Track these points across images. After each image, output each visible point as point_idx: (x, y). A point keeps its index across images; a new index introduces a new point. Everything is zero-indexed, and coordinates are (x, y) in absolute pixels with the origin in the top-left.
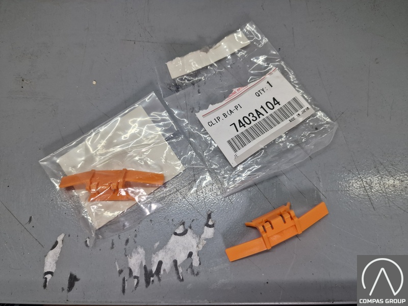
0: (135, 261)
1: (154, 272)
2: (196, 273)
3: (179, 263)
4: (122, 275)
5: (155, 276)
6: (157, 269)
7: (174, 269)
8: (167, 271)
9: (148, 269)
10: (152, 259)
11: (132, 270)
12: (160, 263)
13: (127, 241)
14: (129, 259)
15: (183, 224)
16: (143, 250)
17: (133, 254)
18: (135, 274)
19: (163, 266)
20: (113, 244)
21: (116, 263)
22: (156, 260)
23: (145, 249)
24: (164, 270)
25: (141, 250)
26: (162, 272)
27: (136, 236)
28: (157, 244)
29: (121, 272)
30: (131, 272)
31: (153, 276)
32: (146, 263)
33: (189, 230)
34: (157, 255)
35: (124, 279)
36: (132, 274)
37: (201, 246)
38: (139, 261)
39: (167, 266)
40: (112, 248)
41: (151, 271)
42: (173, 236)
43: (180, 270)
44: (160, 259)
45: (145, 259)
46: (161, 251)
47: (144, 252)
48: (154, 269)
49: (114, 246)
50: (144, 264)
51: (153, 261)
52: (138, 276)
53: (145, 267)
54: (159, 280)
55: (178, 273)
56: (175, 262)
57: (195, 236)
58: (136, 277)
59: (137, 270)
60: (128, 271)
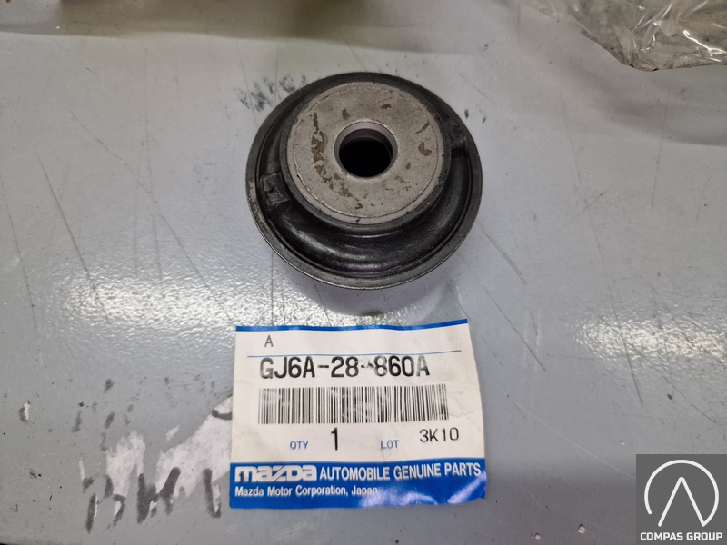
0: (122, 464)
1: (158, 491)
3: (214, 478)
4: (91, 490)
5: (160, 500)
6: (166, 485)
7: (203, 488)
8: (188, 492)
9: (148, 482)
10: (159, 464)
11: (113, 482)
12: (175, 473)
13: (110, 419)
14: (109, 459)
16: (141, 441)
17: (119, 448)
18: (117, 491)
19: (181, 481)
20: (79, 422)
21: (81, 462)
22: (166, 466)
23: (145, 441)
24: (182, 490)
25: (137, 441)
26: (176, 493)
27: (130, 409)
28: (172, 432)
29: (88, 483)
30: (109, 486)
31: (155, 500)
32: (144, 469)
34: (171, 456)
35: (93, 501)
36: (112, 490)
38: (130, 464)
39: (188, 481)
40: (76, 429)
41: (153, 489)
42: (211, 418)
43: (216, 493)
44: (175, 463)
45: (145, 461)
46: (179, 447)
47: (143, 445)
48: (160, 485)
49: (81, 426)
50: (140, 471)
51: (161, 467)
52: (125, 495)
53: (141, 479)
54: (169, 509)
55: (210, 499)
56: (208, 474)
58: (118, 498)
59: (122, 483)
60: (104, 482)
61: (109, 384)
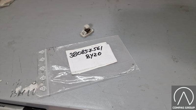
0: (17, 90)
2: (33, 94)
4: (12, 93)
7: (28, 93)
8: (26, 93)
9: (21, 91)
12: (25, 90)
13: (18, 84)
15: (36, 81)
17: (18, 87)
18: (16, 92)
20: (14, 84)
21: (12, 89)
24: (25, 93)
25: (21, 87)
26: (24, 93)
27: (21, 83)
28: (26, 86)
29: (12, 91)
31: (21, 94)
33: (37, 84)
35: (12, 94)
37: (38, 88)
38: (19, 89)
40: (13, 85)
42: (32, 84)
43: (29, 93)
44: (25, 89)
45: (21, 89)
48: (22, 92)
51: (23, 90)
54: (22, 95)
55: (28, 94)
56: (29, 91)
57: (38, 85)
59: (17, 92)
60: (15, 91)
61: (19, 80)
